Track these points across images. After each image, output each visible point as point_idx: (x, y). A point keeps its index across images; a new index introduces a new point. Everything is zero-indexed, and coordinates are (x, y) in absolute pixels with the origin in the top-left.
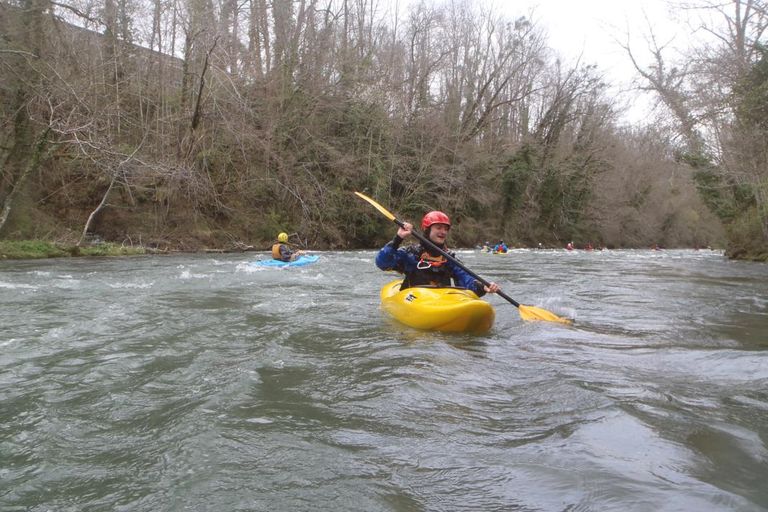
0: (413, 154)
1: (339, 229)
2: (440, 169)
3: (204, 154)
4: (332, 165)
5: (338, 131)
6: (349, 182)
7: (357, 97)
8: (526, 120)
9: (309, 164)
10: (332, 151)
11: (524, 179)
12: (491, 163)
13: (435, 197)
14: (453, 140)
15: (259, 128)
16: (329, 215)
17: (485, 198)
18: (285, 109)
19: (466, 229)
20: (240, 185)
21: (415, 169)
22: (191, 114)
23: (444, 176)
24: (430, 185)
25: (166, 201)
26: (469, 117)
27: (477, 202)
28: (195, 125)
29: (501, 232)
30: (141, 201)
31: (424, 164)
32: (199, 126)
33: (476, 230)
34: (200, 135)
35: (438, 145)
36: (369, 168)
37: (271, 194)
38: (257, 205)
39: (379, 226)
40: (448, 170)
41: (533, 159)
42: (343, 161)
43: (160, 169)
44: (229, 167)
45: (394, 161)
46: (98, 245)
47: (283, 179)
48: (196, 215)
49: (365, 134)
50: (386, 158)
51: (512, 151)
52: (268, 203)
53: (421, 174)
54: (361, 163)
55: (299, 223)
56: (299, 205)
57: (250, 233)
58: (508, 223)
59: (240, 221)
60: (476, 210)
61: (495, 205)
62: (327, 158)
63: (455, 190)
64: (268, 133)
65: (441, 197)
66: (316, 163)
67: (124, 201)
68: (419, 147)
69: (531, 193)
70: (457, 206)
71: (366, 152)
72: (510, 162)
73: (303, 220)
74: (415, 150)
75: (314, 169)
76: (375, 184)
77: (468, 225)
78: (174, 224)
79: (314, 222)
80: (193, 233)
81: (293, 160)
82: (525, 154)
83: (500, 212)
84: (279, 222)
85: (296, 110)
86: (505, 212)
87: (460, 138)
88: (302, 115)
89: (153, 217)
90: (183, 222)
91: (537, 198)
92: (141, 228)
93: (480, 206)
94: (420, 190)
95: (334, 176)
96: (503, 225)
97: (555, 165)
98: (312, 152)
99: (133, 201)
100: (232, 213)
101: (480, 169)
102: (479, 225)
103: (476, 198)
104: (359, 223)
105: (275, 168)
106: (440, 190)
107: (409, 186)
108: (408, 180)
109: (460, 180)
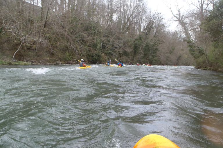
0: (108, 37)
1: (87, 58)
2: (116, 42)
3: (47, 35)
4: (85, 40)
5: (87, 30)
6: (90, 44)
7: (92, 20)
8: (140, 28)
9: (78, 39)
10: (85, 35)
11: (139, 45)
12: (130, 40)
13: (114, 49)
14: (120, 33)
15: (64, 28)
16: (84, 54)
17: (129, 50)
18: (71, 22)
19: (123, 59)
20: (58, 45)
21: (109, 41)
22: (44, 23)
23: (117, 43)
24: (113, 46)
25: (36, 49)
26: (124, 26)
27: (126, 51)
28: (45, 26)
29: (133, 60)
30: (28, 49)
31: (111, 40)
33: (126, 59)
34: (46, 30)
35: (116, 34)
36: (96, 41)
37: (67, 47)
38: (63, 51)
39: (98, 57)
40: (118, 42)
41: (143, 39)
42: (89, 38)
43: (32, 39)
44: (55, 39)
45: (103, 39)
46: (17, 62)
47: (70, 43)
48: (45, 53)
49: (95, 31)
50: (101, 38)
51: (136, 37)
52: (65, 50)
53: (110, 43)
54: (94, 39)
55: (75, 56)
56: (75, 51)
57: (60, 59)
58: (135, 58)
59: (58, 55)
60: (126, 53)
61: (131, 52)
62: (84, 37)
63: (120, 48)
64: (66, 30)
65: (116, 50)
66: (81, 39)
67: (23, 49)
68: (110, 35)
69: (142, 49)
70: (120, 52)
71: (95, 36)
72: (136, 40)
73: (76, 56)
74: (109, 36)
75: (80, 40)
76: (97, 45)
77: (123, 58)
78: (38, 56)
79: (80, 56)
80: (44, 59)
81: (74, 38)
82: (140, 38)
83: (133, 54)
84: (69, 56)
85: (75, 23)
86: (134, 54)
87: (122, 32)
88: (76, 24)
89: (31, 53)
90: (41, 55)
91: (143, 50)
92: (28, 57)
93: (127, 53)
94: (110, 47)
95: (85, 43)
96: (133, 58)
97: (148, 41)
98: (79, 36)
99: (26, 49)
100: (55, 53)
101: (127, 42)
102: (127, 58)
103: (126, 50)
104: (92, 57)
105: (68, 40)
106: (116, 48)
107: (107, 46)
108: (107, 44)
109: (122, 45)
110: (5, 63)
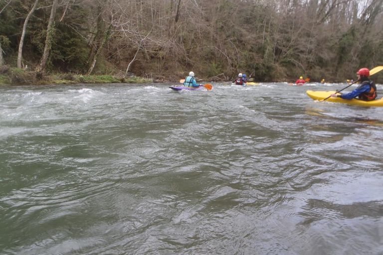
0: (287, 33)
1: (246, 71)
2: (303, 40)
3: (180, 34)
4: (243, 39)
5: (247, 21)
6: (252, 48)
7: (258, 2)
8: (356, 12)
9: (231, 39)
10: (244, 31)
11: (351, 45)
12: (332, 36)
13: (299, 55)
14: (310, 25)
15: (207, 21)
16: (242, 64)
17: (326, 55)
18: (220, 10)
19: (315, 72)
20: (198, 49)
21: (288, 41)
22: (174, 15)
23: (305, 44)
24: (297, 49)
25: (163, 57)
26: (322, 11)
27: (322, 58)
28: (176, 21)
29: (335, 74)
30: (152, 57)
31: (293, 38)
32: (178, 21)
33: (321, 73)
34: (179, 25)
35: (302, 27)
36: (263, 41)
37: (213, 54)
38: (206, 60)
39: (267, 70)
40: (306, 41)
41: (358, 35)
42: (249, 37)
43: (159, 43)
44: (193, 41)
45: (277, 36)
46: (133, 77)
47: (219, 47)
48: (177, 64)
49: (262, 22)
50: (272, 35)
51: (345, 30)
52: (211, 59)
53: (292, 43)
54: (259, 38)
55: (226, 69)
56: (227, 60)
57: (202, 74)
58: (339, 70)
59: (198, 67)
60: (321, 62)
61: (333, 60)
62: (241, 35)
63: (310, 52)
64: (211, 23)
65: (302, 56)
66: (236, 38)
67: (144, 58)
68: (291, 28)
69: (354, 54)
70: (311, 60)
71: (262, 32)
72: (344, 36)
73: (228, 67)
74: (289, 30)
75: (234, 41)
76: (266, 49)
77: (316, 70)
78: (167, 69)
79: (233, 68)
80: (176, 73)
81: (224, 36)
82: (352, 31)
83: (336, 63)
84: (217, 68)
85: (226, 11)
86: (338, 64)
87: (315, 23)
88: (229, 13)
89: (158, 65)
90: (171, 67)
91: (358, 56)
92: (152, 70)
93: (324, 61)
94: (291, 51)
95: (244, 45)
96: (337, 70)
97: (370, 37)
98: (234, 33)
99: (148, 57)
100: (194, 63)
101: (325, 40)
102: (323, 70)
103: (322, 56)
104: (257, 69)
105: (215, 41)
106: (302, 52)
107: (284, 49)
108: (284, 46)
109: (312, 46)
110: (115, 80)
